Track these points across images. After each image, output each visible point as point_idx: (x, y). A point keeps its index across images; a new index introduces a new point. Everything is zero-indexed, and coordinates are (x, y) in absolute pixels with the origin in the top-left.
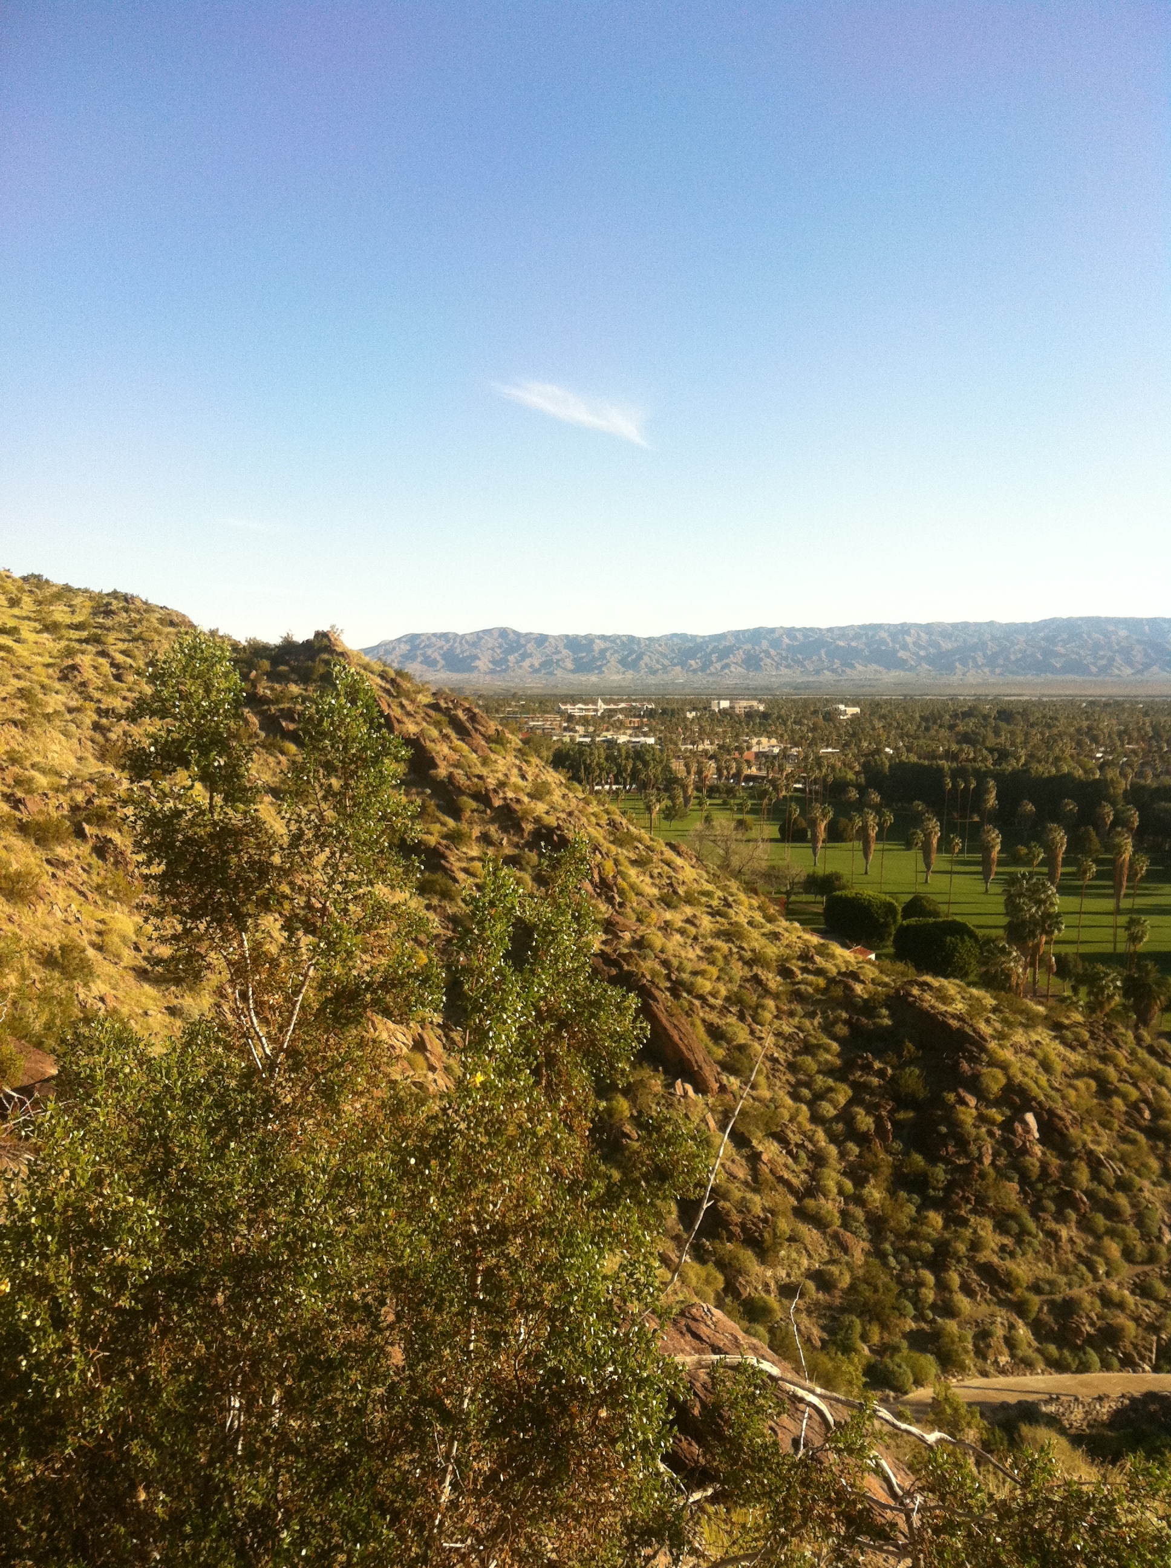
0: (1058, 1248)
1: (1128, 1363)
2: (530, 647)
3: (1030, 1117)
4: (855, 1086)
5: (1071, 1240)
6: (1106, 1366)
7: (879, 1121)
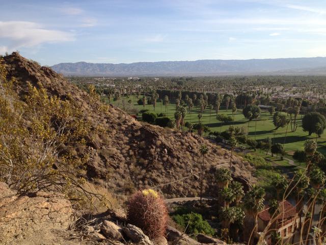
0: (169, 175)
1: (181, 196)
2: (89, 66)
3: (166, 150)
4: (130, 146)
5: (172, 173)
6: (177, 197)
7: (135, 153)
